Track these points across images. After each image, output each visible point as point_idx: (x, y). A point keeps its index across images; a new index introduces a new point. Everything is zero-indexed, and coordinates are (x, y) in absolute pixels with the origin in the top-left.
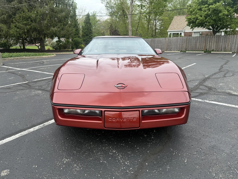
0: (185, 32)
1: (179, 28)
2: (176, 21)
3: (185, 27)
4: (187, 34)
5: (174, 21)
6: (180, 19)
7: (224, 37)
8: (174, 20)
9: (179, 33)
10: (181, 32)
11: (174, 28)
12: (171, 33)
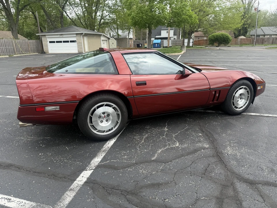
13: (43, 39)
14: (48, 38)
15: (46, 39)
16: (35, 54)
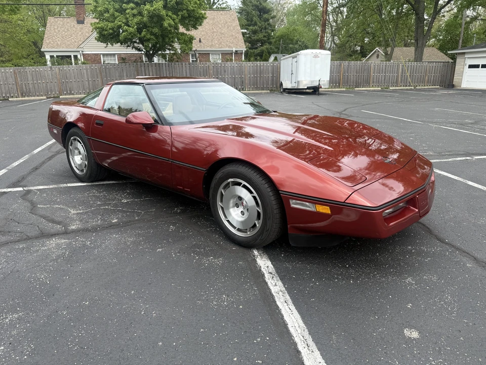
0: (84, 53)
1: (69, 45)
2: (55, 29)
3: (80, 43)
4: (89, 58)
5: (50, 28)
6: (63, 24)
7: (167, 65)
8: (51, 26)
9: (72, 55)
10: (75, 54)
11: (57, 45)
12: (52, 54)
13: (459, 60)
14: (468, 58)
15: (464, 60)
16: (432, 88)
